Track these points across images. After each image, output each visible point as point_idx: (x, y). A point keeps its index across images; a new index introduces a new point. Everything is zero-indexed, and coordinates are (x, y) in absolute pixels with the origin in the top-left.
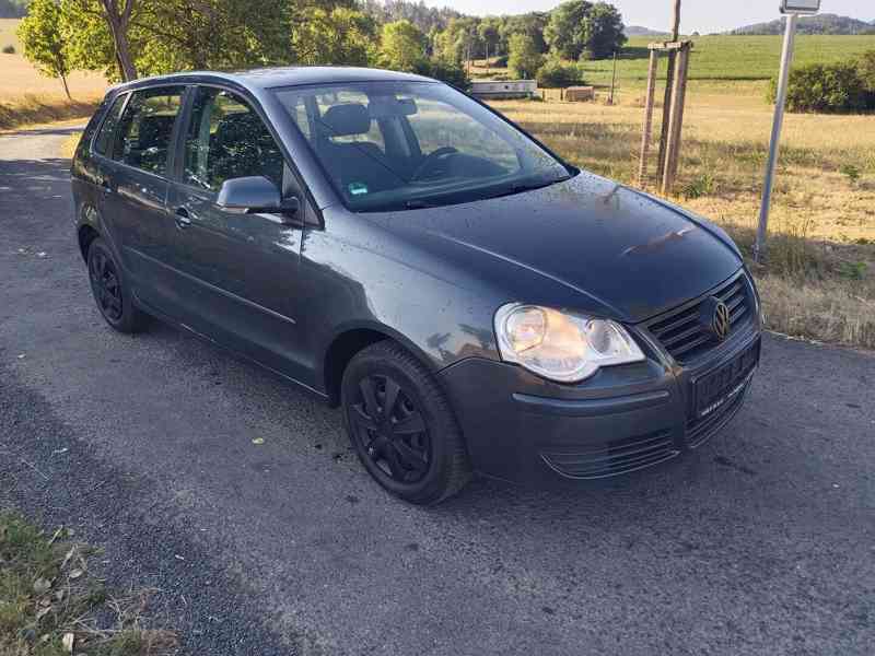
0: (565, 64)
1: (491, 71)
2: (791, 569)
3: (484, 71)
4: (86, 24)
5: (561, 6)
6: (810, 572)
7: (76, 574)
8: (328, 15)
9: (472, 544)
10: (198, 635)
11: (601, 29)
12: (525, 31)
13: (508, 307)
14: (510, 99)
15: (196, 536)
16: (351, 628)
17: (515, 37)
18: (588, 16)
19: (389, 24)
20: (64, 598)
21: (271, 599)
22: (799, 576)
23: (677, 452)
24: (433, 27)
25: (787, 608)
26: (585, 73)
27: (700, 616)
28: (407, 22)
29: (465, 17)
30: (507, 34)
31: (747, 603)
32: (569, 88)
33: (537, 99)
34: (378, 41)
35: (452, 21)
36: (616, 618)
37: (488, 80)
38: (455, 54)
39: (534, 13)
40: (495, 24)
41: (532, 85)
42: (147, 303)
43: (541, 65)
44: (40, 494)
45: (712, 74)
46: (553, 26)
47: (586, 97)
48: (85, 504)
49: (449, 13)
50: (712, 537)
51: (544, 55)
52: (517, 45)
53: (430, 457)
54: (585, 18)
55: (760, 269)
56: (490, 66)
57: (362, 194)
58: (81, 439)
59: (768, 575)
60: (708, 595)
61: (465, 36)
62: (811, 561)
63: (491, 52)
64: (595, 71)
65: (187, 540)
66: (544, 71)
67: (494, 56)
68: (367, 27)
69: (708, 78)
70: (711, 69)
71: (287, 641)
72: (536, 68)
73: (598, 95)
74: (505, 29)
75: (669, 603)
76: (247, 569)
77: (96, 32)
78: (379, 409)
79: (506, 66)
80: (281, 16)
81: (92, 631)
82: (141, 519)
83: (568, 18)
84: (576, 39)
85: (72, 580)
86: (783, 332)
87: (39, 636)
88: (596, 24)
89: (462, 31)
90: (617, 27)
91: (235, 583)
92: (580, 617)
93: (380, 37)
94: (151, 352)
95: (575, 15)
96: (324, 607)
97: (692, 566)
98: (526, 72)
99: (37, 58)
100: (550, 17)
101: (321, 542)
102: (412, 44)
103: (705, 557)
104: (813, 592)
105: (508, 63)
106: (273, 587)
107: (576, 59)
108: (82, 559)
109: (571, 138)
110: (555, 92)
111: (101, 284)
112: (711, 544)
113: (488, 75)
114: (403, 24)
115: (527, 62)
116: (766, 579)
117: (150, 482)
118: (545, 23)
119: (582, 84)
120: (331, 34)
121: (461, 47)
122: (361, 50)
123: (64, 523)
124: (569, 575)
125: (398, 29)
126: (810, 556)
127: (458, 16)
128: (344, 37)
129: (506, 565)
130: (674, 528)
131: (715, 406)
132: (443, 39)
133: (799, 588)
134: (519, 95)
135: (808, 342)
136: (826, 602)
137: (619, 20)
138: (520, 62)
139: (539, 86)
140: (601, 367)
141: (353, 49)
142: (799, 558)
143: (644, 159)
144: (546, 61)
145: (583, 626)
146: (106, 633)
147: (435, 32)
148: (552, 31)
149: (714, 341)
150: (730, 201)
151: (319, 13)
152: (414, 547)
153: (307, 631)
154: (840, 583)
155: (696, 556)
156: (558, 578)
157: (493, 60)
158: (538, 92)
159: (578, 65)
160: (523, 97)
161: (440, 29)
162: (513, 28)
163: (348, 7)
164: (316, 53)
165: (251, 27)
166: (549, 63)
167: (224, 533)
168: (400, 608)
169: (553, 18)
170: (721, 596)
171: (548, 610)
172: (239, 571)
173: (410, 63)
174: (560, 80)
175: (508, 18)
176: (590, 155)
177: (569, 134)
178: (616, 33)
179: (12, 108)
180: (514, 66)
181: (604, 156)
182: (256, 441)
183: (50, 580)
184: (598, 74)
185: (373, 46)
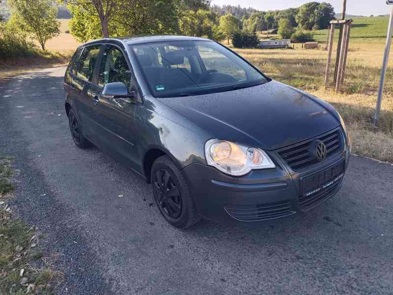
0: (305, 32)
1: (269, 36)
2: (346, 273)
3: (266, 36)
4: (93, 20)
5: (305, 5)
6: (356, 275)
7: (33, 245)
8: (196, 13)
9: (198, 247)
10: (73, 275)
11: (323, 15)
12: (286, 17)
13: (212, 140)
14: (277, 48)
15: (84, 234)
16: (135, 279)
17: (281, 20)
18: (317, 9)
19: (223, 16)
20: (26, 254)
21: (106, 263)
22: (350, 277)
23: (295, 212)
24: (244, 17)
25: (338, 291)
26: (315, 36)
27: (294, 290)
28: (231, 15)
29: (258, 12)
30: (278, 19)
31: (319, 287)
32: (306, 43)
33: (291, 48)
34: (218, 24)
35: (253, 14)
36: (254, 287)
37: (268, 40)
38: (253, 28)
39: (291, 9)
40: (272, 14)
41: (288, 42)
42: (88, 136)
43: (294, 32)
44: (30, 212)
45: (379, 35)
46: (300, 14)
47: (314, 47)
48: (46, 217)
49: (251, 10)
50: (311, 254)
51: (295, 28)
52: (282, 24)
53: (182, 207)
54: (316, 10)
55: (375, 129)
56: (269, 33)
57: (162, 90)
58: (52, 191)
59: (334, 275)
60: (301, 281)
61: (258, 20)
62: (358, 270)
63: (270, 27)
64: (320, 35)
65: (80, 235)
66: (295, 35)
67: (272, 29)
68: (212, 18)
69: (377, 37)
70: (379, 33)
71: (107, 282)
72: (291, 34)
73: (320, 46)
74: (277, 17)
75: (280, 283)
76: (100, 250)
77: (97, 23)
78: (163, 185)
79: (276, 33)
80: (173, 14)
81: (32, 269)
82: (65, 225)
83: (307, 10)
84: (311, 20)
85: (32, 248)
86: (378, 159)
87: (11, 269)
88: (321, 13)
89: (257, 18)
90: (331, 14)
91: (94, 255)
92: (237, 285)
93: (219, 22)
94: (89, 156)
95: (311, 9)
96: (127, 269)
97: (297, 267)
98: (286, 36)
99: (76, 35)
100: (299, 10)
101: (134, 241)
102: (233, 25)
103: (306, 263)
104: (354, 285)
105: (278, 32)
106: (108, 258)
107: (311, 29)
108: (38, 240)
109: (300, 66)
110: (299, 45)
111: (72, 127)
112: (309, 257)
113: (268, 38)
114: (229, 16)
115: (287, 32)
116: (332, 276)
117: (73, 210)
118: (296, 13)
119: (313, 41)
120: (196, 21)
121: (256, 25)
122: (210, 28)
123: (35, 224)
124: (237, 266)
125: (227, 18)
126: (358, 267)
127: (255, 11)
128: (202, 23)
129: (210, 258)
130: (294, 249)
131: (314, 192)
132: (248, 22)
133: (347, 282)
134: (282, 46)
135: (390, 165)
136: (359, 290)
137: (333, 10)
138: (283, 31)
139: (292, 42)
140: (253, 170)
141: (206, 28)
142: (352, 268)
143: (327, 75)
144: (296, 30)
145: (237, 289)
146: (38, 270)
147: (244, 19)
148: (300, 17)
149: (316, 161)
150: (370, 95)
151: (192, 12)
152: (172, 247)
153: (117, 278)
154: (370, 282)
155: (301, 262)
156: (232, 266)
157: (271, 31)
158: (291, 45)
159: (311, 32)
160: (283, 47)
161: (247, 18)
162: (281, 16)
163: (204, 10)
164: (189, 30)
165: (160, 19)
166: (297, 31)
167: (96, 234)
168: (158, 273)
169: (300, 10)
170: (308, 282)
171: (223, 280)
172: (97, 250)
173: (232, 33)
174: (302, 39)
175: (279, 11)
176: (306, 74)
177: (299, 64)
178: (331, 17)
179: (65, 55)
180: (280, 33)
181: (313, 74)
182: (120, 196)
183: (23, 247)
184: (321, 36)
185: (215, 26)
